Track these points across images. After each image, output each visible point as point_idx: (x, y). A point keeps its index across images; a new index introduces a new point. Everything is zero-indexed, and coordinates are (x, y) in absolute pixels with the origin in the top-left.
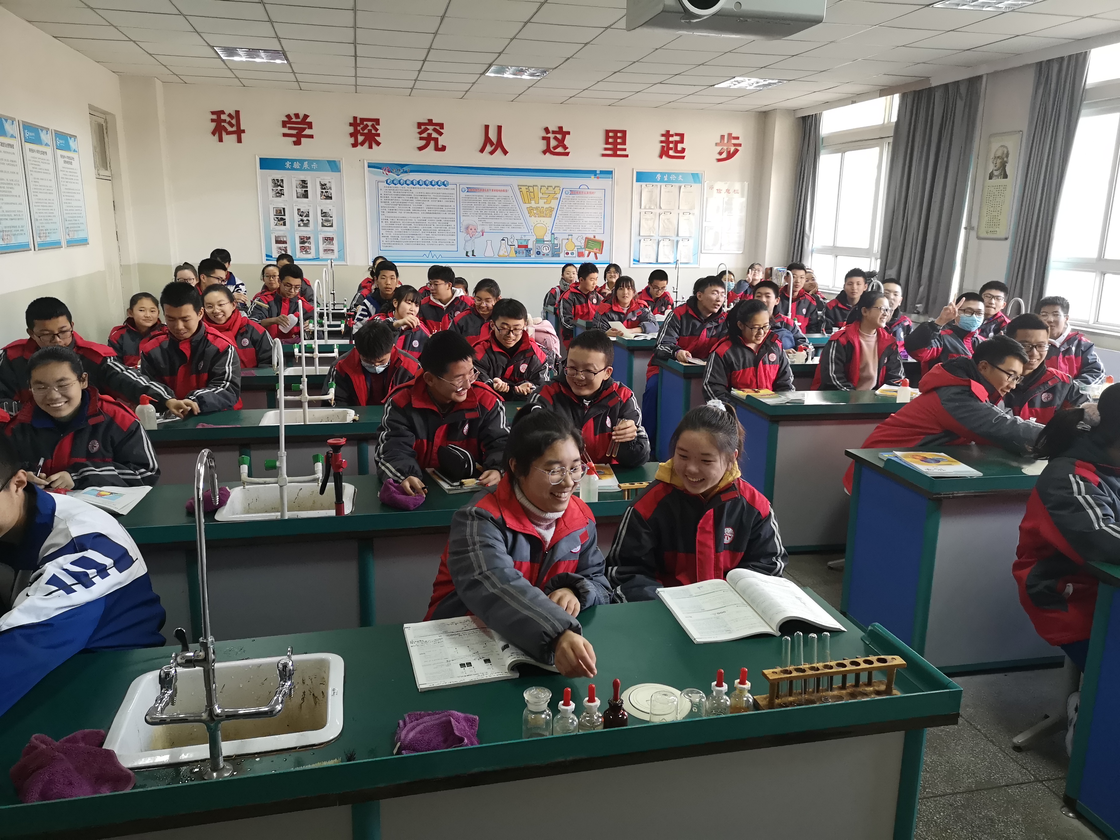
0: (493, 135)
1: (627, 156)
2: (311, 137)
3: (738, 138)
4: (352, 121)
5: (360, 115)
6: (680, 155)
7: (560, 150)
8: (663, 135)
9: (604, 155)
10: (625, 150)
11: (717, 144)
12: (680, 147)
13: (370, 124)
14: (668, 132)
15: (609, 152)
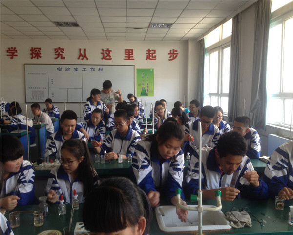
0: (82, 53)
1: (134, 59)
2: (17, 56)
3: (177, 51)
4: (31, 49)
5: (34, 47)
6: (154, 58)
7: (108, 58)
8: (147, 51)
9: (125, 59)
10: (133, 57)
11: (169, 54)
12: (154, 55)
13: (37, 50)
14: (149, 50)
15: (127, 58)
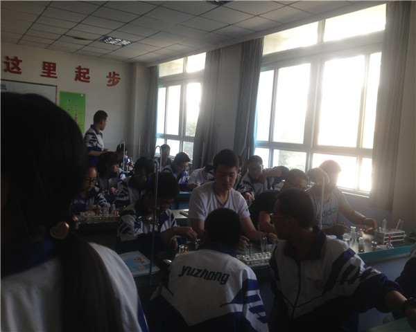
1: (56, 77)
3: (118, 75)
6: (87, 80)
7: (15, 70)
8: (77, 68)
9: (42, 76)
10: (55, 74)
11: (107, 77)
12: (87, 76)
14: (80, 67)
15: (46, 74)
